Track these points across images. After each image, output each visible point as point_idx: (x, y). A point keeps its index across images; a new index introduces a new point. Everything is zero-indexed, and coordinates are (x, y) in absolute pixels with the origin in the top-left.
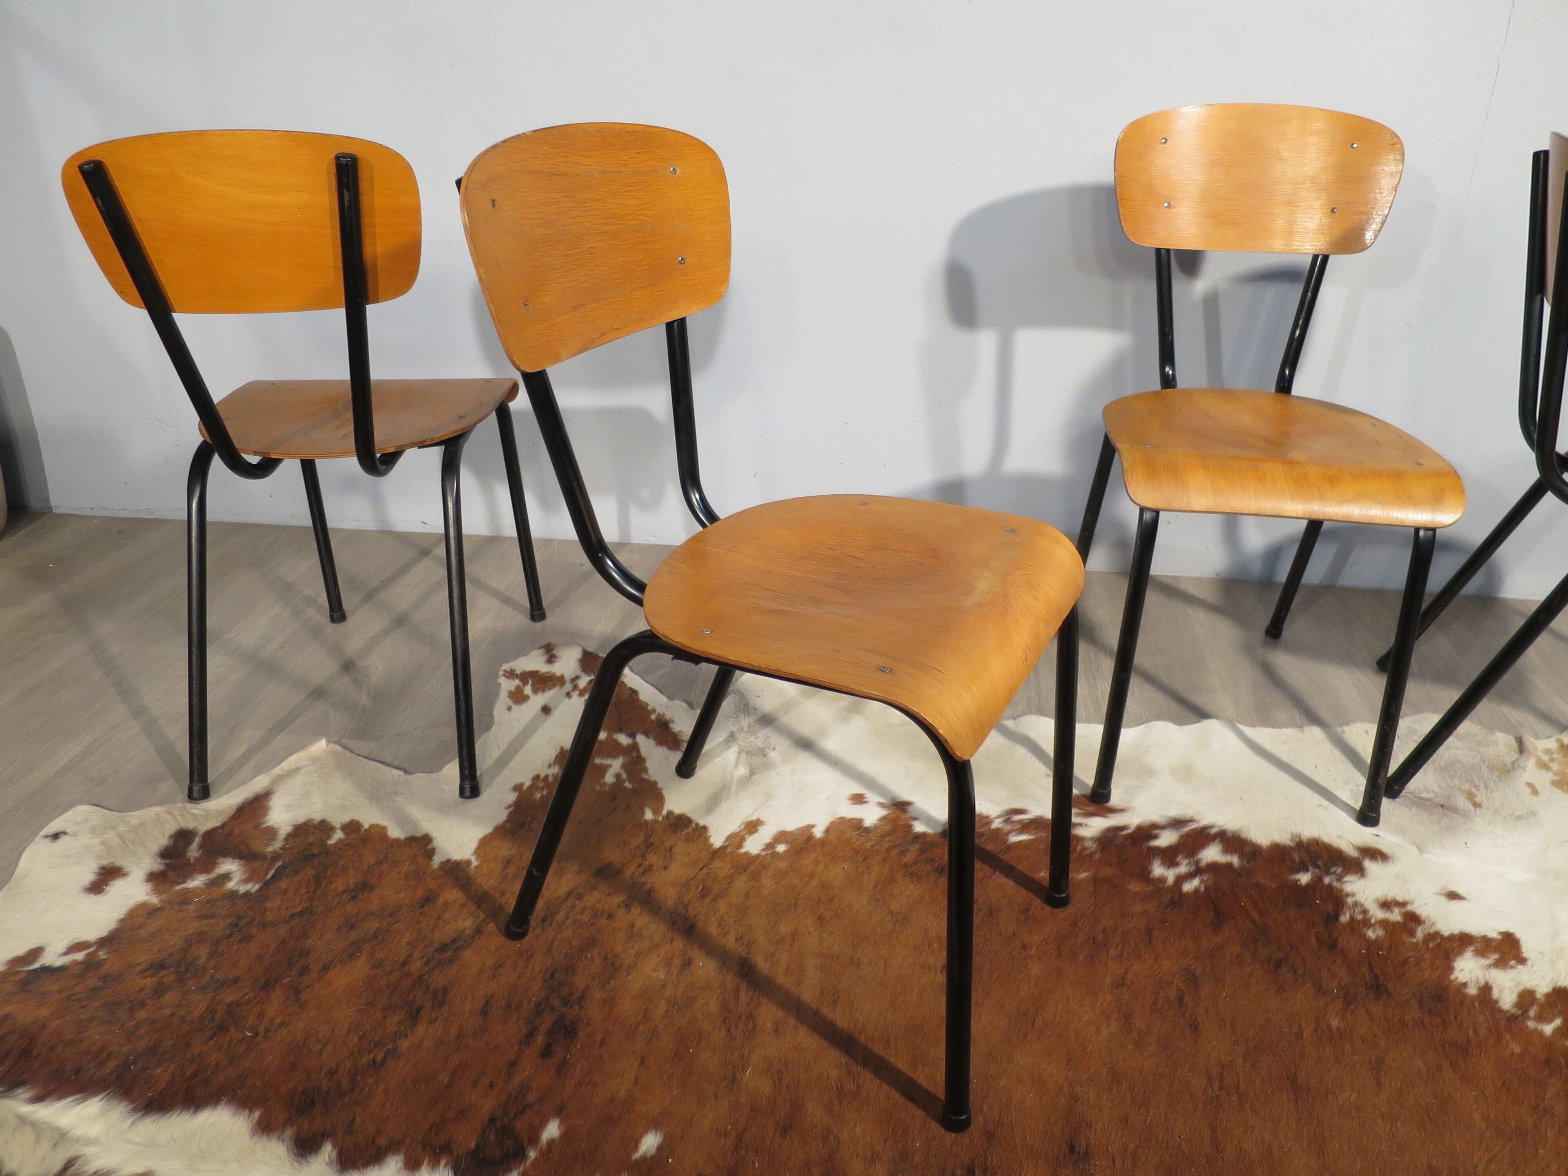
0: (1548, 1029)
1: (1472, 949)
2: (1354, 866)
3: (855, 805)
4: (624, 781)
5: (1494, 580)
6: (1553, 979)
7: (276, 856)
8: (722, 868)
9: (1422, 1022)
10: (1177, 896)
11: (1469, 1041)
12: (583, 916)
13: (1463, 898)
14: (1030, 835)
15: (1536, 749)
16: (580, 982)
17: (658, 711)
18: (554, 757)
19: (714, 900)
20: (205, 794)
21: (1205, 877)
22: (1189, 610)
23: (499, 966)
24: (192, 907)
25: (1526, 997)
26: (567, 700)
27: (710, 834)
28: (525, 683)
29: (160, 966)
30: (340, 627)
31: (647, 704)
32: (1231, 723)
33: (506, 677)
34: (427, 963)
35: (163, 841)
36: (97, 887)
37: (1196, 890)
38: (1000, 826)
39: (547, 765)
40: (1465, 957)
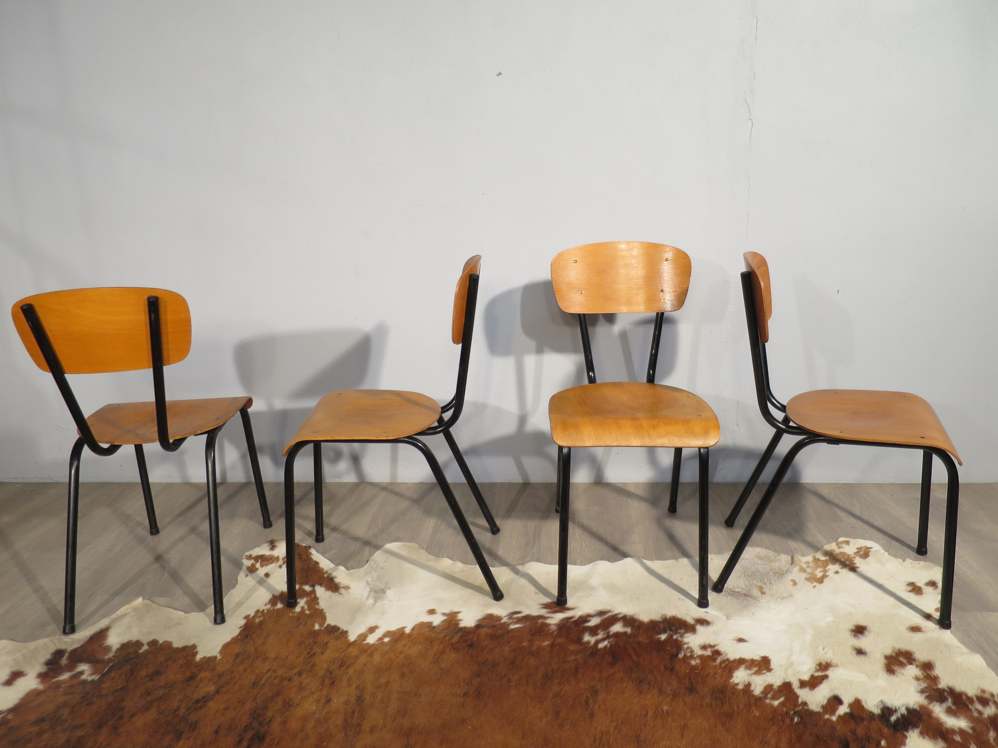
0: (776, 703)
1: (744, 666)
2: (691, 628)
3: (430, 615)
4: (306, 610)
5: (797, 474)
6: (784, 678)
7: (110, 660)
8: (353, 651)
9: (711, 704)
10: (595, 651)
11: (733, 712)
12: (275, 681)
13: (746, 641)
14: (521, 624)
15: (801, 562)
16: (269, 714)
17: (329, 572)
18: (268, 600)
19: (347, 668)
20: (73, 630)
21: (611, 640)
22: (629, 500)
23: (227, 709)
24: (61, 690)
25: (768, 688)
26: (279, 569)
27: (349, 635)
28: (257, 561)
29: (42, 720)
30: (156, 537)
31: (323, 569)
32: (639, 559)
33: (247, 559)
34: (188, 710)
35: (47, 656)
36: (9, 682)
37: (605, 647)
38: (506, 621)
39: (264, 604)
40: (739, 670)
